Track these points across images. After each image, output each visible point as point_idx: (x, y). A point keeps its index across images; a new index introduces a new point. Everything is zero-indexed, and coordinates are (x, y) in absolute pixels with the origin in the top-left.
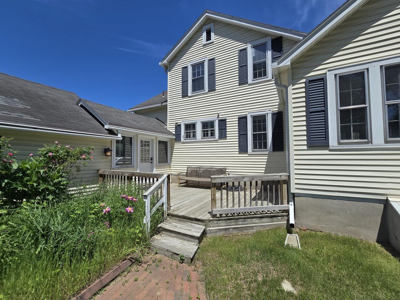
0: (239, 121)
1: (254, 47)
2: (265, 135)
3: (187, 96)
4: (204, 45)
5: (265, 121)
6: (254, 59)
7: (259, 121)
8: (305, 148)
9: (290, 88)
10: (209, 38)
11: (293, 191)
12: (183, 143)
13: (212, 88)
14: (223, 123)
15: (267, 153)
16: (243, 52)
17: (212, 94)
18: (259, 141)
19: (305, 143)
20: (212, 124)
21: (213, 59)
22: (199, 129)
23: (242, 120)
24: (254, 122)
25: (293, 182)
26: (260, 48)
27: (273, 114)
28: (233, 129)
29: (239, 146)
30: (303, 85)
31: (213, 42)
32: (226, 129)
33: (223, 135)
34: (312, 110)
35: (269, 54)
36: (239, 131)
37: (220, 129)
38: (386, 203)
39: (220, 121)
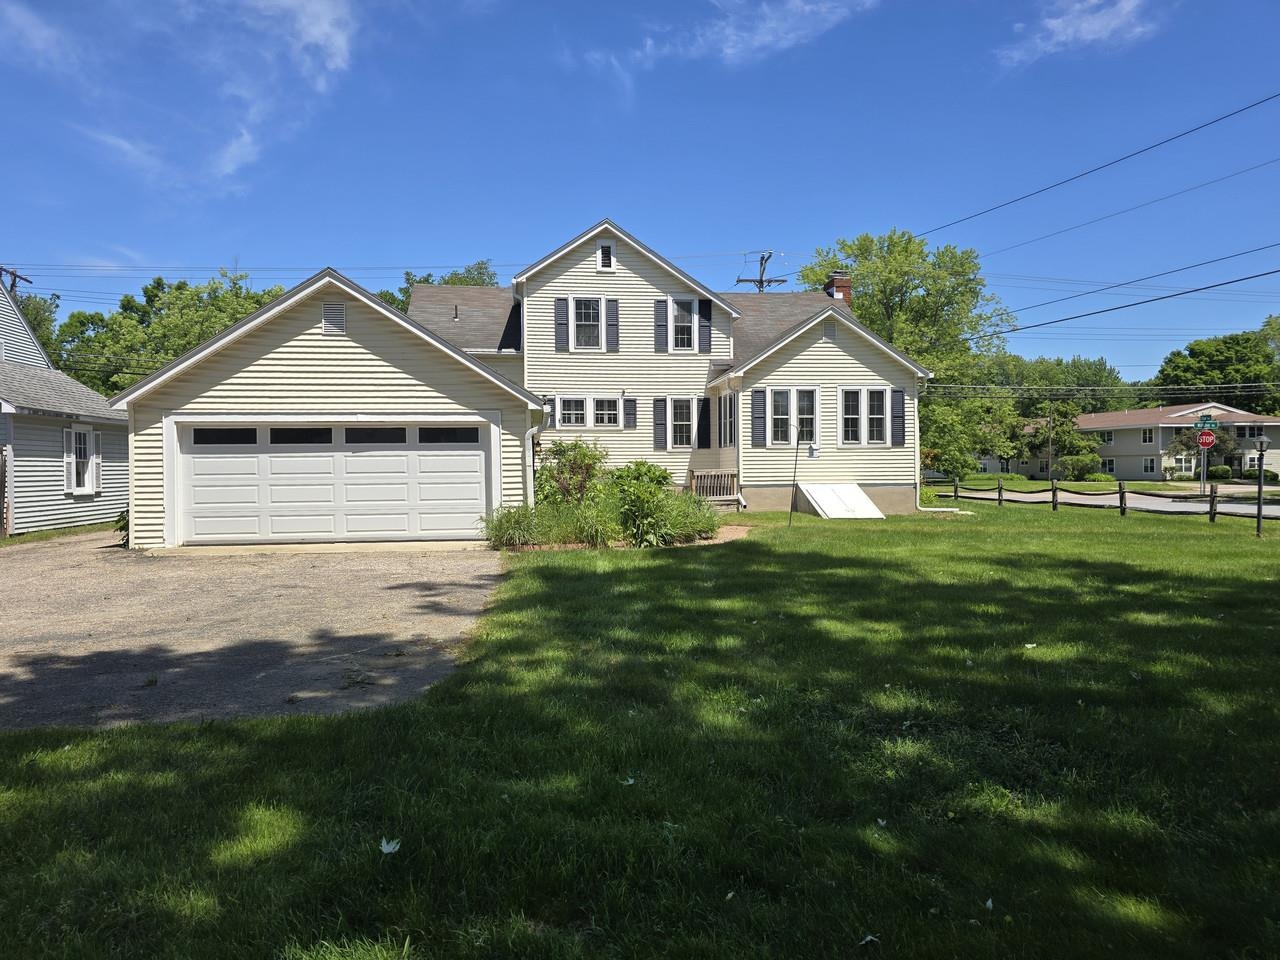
0: (654, 404)
1: (677, 303)
2: (689, 427)
3: (567, 350)
4: (598, 272)
5: (688, 408)
6: (676, 319)
7: (681, 407)
8: (750, 446)
9: (741, 394)
10: (607, 263)
11: (741, 483)
12: (560, 431)
13: (613, 346)
14: (631, 405)
15: (691, 450)
16: (661, 305)
17: (612, 356)
18: (681, 435)
19: (750, 442)
20: (612, 404)
21: (616, 301)
22: (590, 411)
23: (659, 404)
24: (675, 408)
25: (741, 475)
26: (684, 307)
27: (699, 400)
28: (645, 415)
29: (655, 441)
30: (750, 393)
31: (614, 273)
32: (635, 414)
33: (631, 422)
34: (757, 416)
35: (696, 318)
36: (654, 419)
37: (626, 414)
38: (796, 486)
39: (626, 401)
